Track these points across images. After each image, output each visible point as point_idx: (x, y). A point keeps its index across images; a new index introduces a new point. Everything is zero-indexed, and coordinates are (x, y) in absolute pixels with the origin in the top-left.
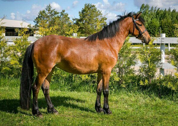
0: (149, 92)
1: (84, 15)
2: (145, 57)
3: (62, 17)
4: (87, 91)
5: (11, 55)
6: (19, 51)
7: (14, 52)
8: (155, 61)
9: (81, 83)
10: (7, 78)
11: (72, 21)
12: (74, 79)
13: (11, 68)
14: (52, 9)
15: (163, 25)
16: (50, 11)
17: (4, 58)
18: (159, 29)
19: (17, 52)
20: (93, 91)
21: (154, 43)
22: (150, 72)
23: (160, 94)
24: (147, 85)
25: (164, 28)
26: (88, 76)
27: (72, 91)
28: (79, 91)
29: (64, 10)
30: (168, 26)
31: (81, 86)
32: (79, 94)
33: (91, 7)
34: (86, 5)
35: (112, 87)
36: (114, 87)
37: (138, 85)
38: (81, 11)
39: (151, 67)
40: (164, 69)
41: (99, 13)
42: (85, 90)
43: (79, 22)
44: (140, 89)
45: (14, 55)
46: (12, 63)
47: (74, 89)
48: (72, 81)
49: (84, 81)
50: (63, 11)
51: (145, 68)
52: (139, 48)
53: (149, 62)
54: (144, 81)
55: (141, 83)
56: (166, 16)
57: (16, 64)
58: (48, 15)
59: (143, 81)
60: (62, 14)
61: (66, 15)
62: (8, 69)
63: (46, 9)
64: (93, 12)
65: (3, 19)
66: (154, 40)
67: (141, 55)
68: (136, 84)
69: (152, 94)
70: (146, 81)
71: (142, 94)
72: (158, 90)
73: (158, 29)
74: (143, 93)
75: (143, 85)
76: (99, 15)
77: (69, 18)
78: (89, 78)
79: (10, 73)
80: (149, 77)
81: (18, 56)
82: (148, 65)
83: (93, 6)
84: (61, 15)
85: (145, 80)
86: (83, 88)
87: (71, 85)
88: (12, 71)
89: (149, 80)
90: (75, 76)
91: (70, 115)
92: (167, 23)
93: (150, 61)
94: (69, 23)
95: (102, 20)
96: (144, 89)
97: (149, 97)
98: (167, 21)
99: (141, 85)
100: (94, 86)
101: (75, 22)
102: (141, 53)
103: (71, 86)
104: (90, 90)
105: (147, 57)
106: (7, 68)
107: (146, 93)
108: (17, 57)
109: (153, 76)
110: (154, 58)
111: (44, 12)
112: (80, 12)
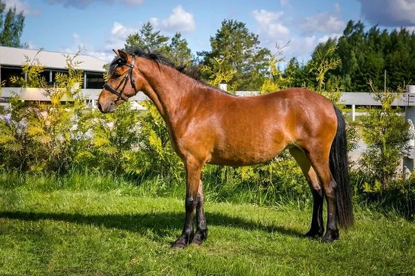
0: (384, 206)
1: (222, 44)
2: (375, 133)
3: (174, 47)
4: (252, 202)
5: (96, 128)
6: (110, 118)
7: (100, 122)
8: (396, 142)
9: (239, 186)
10: (86, 174)
11: (196, 56)
12: (223, 177)
13: (95, 154)
14: (153, 32)
15: (391, 65)
16: (149, 37)
17: (80, 134)
18: (384, 73)
19: (108, 121)
20: (265, 202)
21: (392, 104)
22: (385, 166)
23: (407, 210)
24: (379, 193)
25: (393, 72)
26: (255, 172)
27: (220, 201)
28: (236, 202)
29: (178, 33)
30: (403, 68)
31: (239, 192)
32: (237, 207)
33: (235, 28)
34: (225, 22)
35: (304, 196)
36: (307, 195)
37: (361, 191)
38: (214, 36)
39: (388, 155)
40: (413, 159)
41: (252, 39)
42: (247, 200)
43: (211, 60)
44: (364, 199)
45: (102, 128)
46: (98, 142)
47: (225, 197)
48: (219, 181)
49: (244, 182)
50: (176, 36)
51: (375, 157)
52: (361, 114)
53: (384, 144)
54: (372, 184)
55: (367, 188)
56: (398, 46)
57: (104, 145)
58: (146, 43)
59: (369, 183)
60: (175, 41)
61: (184, 45)
62: (89, 155)
63: (142, 32)
64: (241, 37)
65: (77, 55)
66: (393, 99)
67: (366, 129)
68: (356, 189)
69: (391, 210)
70: (377, 184)
71: (368, 210)
72: (404, 202)
73: (380, 74)
74: (371, 209)
75: (370, 193)
76: (253, 43)
77: (189, 51)
78: (256, 176)
79: (93, 163)
80: (383, 176)
81: (108, 129)
82: (380, 152)
83: (241, 25)
84: (173, 43)
85: (374, 182)
86: (243, 195)
87: (218, 189)
88: (97, 160)
89: (382, 182)
90: (226, 171)
91: (226, 249)
92: (401, 61)
93: (385, 141)
94: (189, 60)
95: (259, 55)
96: (373, 201)
97: (383, 217)
98: (401, 57)
99: (366, 193)
100: (265, 191)
101: (202, 58)
102: (367, 126)
103: (217, 191)
104: (259, 201)
105: (379, 134)
106: (87, 153)
107: (377, 208)
108: (107, 131)
109: (392, 174)
110: (392, 136)
111: (136, 37)
112: (212, 39)
